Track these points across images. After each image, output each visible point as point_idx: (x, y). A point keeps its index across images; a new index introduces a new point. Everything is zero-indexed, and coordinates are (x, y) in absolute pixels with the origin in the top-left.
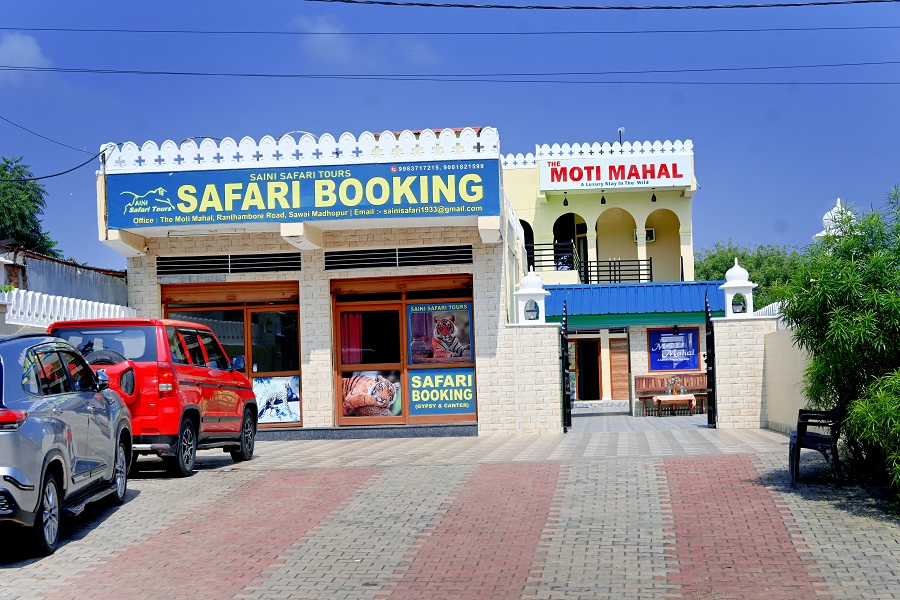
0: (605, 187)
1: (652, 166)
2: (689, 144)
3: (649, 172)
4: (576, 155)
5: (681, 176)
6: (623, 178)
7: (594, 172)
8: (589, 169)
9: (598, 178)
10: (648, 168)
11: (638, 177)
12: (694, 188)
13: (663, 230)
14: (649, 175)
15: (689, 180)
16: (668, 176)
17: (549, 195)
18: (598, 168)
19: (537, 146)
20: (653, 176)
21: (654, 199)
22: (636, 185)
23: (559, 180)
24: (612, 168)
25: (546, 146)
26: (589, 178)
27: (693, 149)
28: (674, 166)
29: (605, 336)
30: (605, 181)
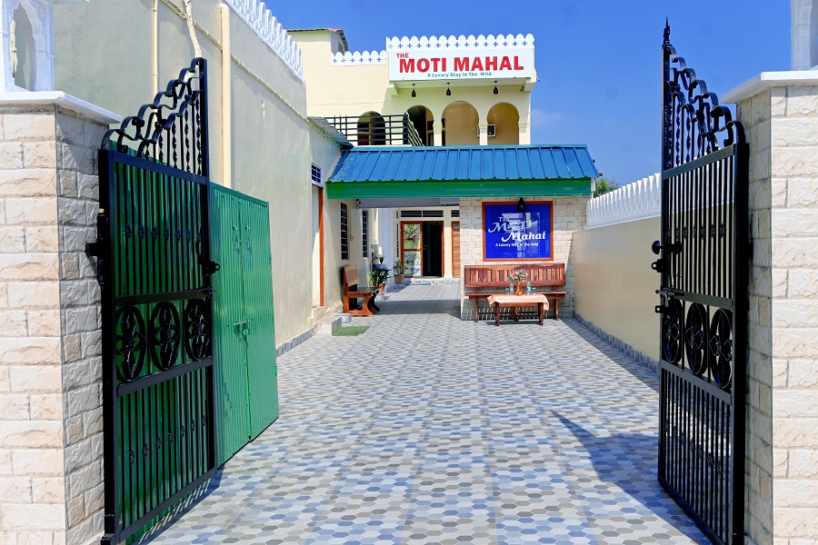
0: (450, 77)
1: (495, 59)
2: (530, 38)
3: (492, 63)
4: (424, 47)
5: (522, 68)
6: (467, 69)
8: (435, 60)
9: (444, 69)
10: (491, 60)
11: (481, 69)
12: (534, 80)
13: (504, 123)
14: (491, 67)
15: (529, 72)
16: (510, 68)
17: (398, 88)
18: (444, 60)
19: (388, 39)
20: (495, 69)
21: (496, 91)
22: (479, 76)
23: (407, 71)
24: (457, 60)
25: (395, 39)
26: (436, 70)
27: (534, 43)
28: (516, 58)
29: (447, 219)
30: (450, 72)
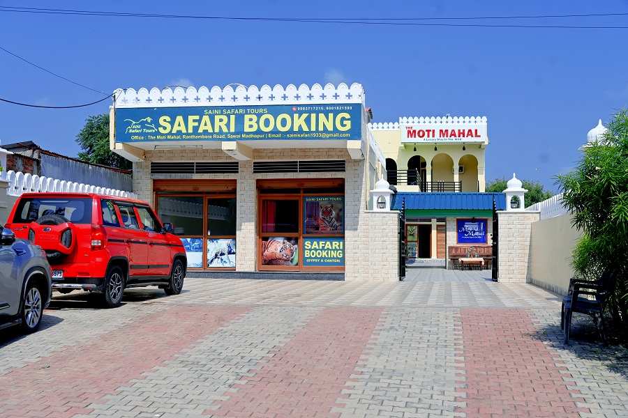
0: (437, 141)
1: (464, 130)
2: (485, 119)
3: (462, 133)
4: (422, 123)
5: (479, 136)
6: (447, 136)
7: (431, 133)
8: (428, 131)
9: (433, 136)
10: (461, 131)
11: (455, 136)
12: (486, 143)
13: (468, 167)
14: (461, 135)
15: (484, 138)
16: (472, 136)
17: (406, 145)
18: (434, 131)
19: (400, 118)
20: (464, 136)
21: (464, 149)
22: (454, 141)
23: (411, 137)
24: (441, 131)
25: (405, 118)
26: (428, 136)
27: (487, 122)
28: (476, 131)
29: (434, 223)
30: (437, 138)
